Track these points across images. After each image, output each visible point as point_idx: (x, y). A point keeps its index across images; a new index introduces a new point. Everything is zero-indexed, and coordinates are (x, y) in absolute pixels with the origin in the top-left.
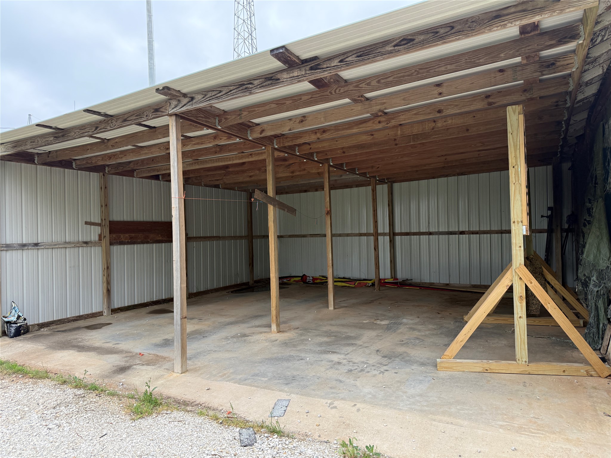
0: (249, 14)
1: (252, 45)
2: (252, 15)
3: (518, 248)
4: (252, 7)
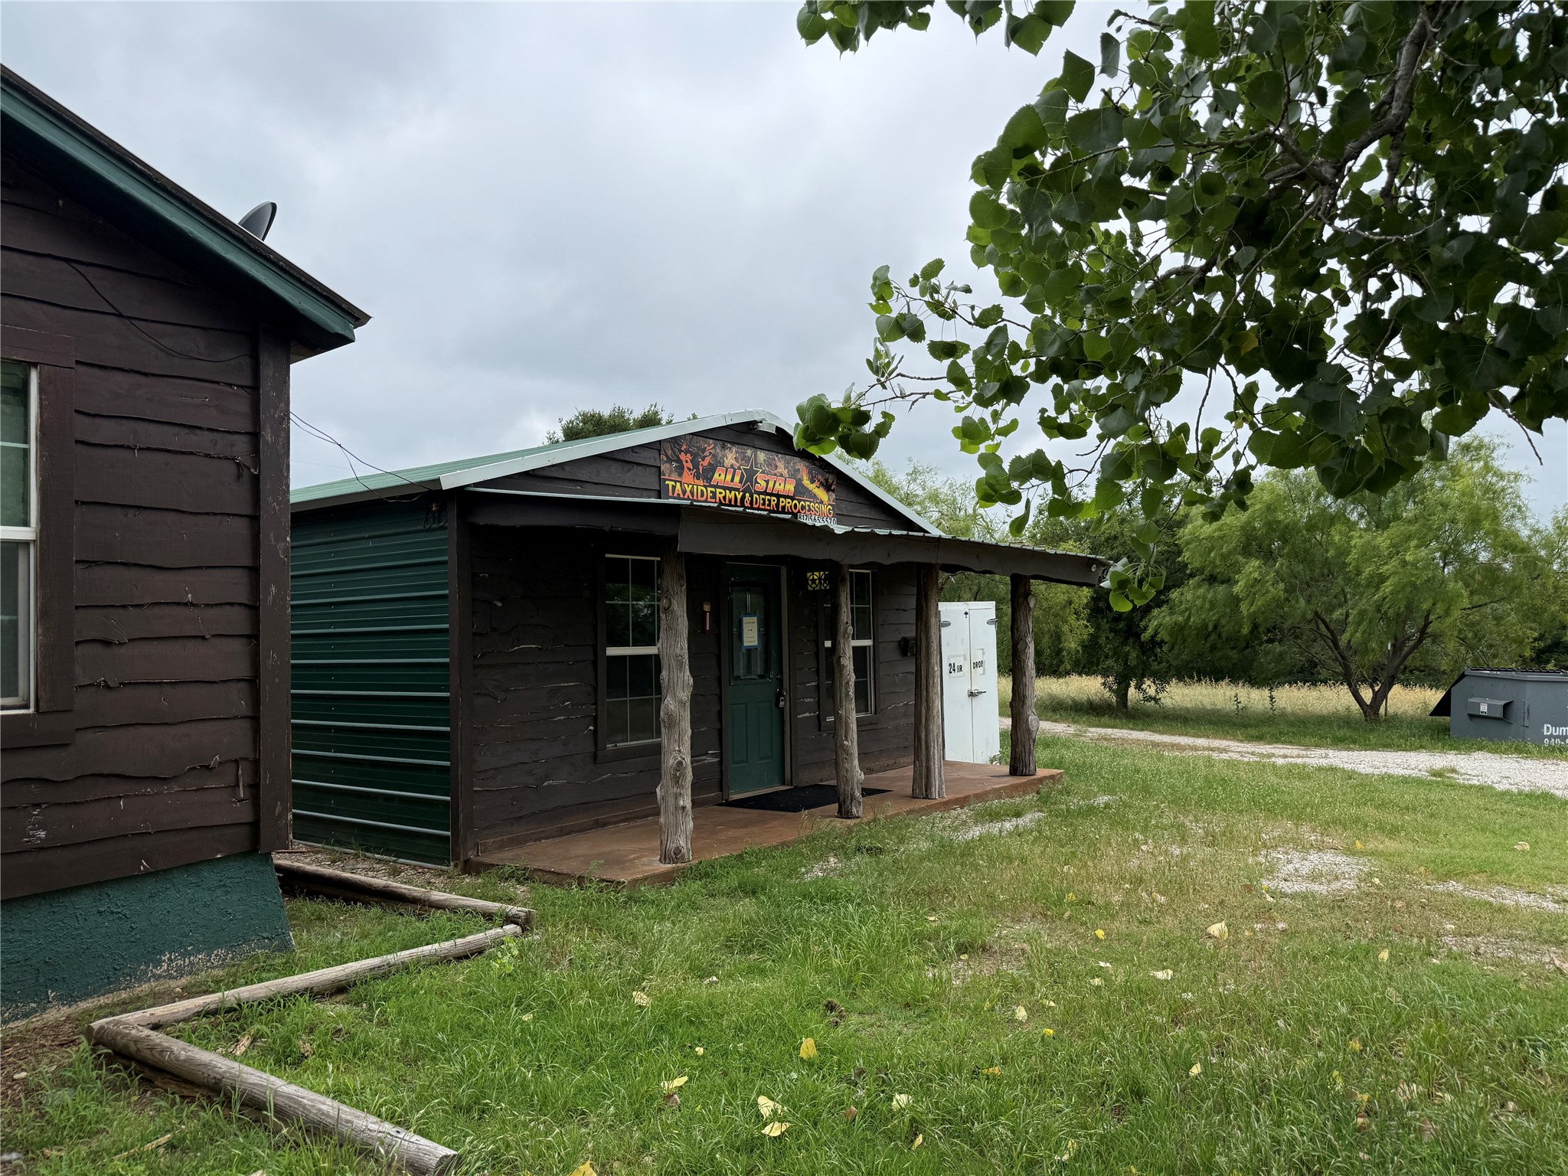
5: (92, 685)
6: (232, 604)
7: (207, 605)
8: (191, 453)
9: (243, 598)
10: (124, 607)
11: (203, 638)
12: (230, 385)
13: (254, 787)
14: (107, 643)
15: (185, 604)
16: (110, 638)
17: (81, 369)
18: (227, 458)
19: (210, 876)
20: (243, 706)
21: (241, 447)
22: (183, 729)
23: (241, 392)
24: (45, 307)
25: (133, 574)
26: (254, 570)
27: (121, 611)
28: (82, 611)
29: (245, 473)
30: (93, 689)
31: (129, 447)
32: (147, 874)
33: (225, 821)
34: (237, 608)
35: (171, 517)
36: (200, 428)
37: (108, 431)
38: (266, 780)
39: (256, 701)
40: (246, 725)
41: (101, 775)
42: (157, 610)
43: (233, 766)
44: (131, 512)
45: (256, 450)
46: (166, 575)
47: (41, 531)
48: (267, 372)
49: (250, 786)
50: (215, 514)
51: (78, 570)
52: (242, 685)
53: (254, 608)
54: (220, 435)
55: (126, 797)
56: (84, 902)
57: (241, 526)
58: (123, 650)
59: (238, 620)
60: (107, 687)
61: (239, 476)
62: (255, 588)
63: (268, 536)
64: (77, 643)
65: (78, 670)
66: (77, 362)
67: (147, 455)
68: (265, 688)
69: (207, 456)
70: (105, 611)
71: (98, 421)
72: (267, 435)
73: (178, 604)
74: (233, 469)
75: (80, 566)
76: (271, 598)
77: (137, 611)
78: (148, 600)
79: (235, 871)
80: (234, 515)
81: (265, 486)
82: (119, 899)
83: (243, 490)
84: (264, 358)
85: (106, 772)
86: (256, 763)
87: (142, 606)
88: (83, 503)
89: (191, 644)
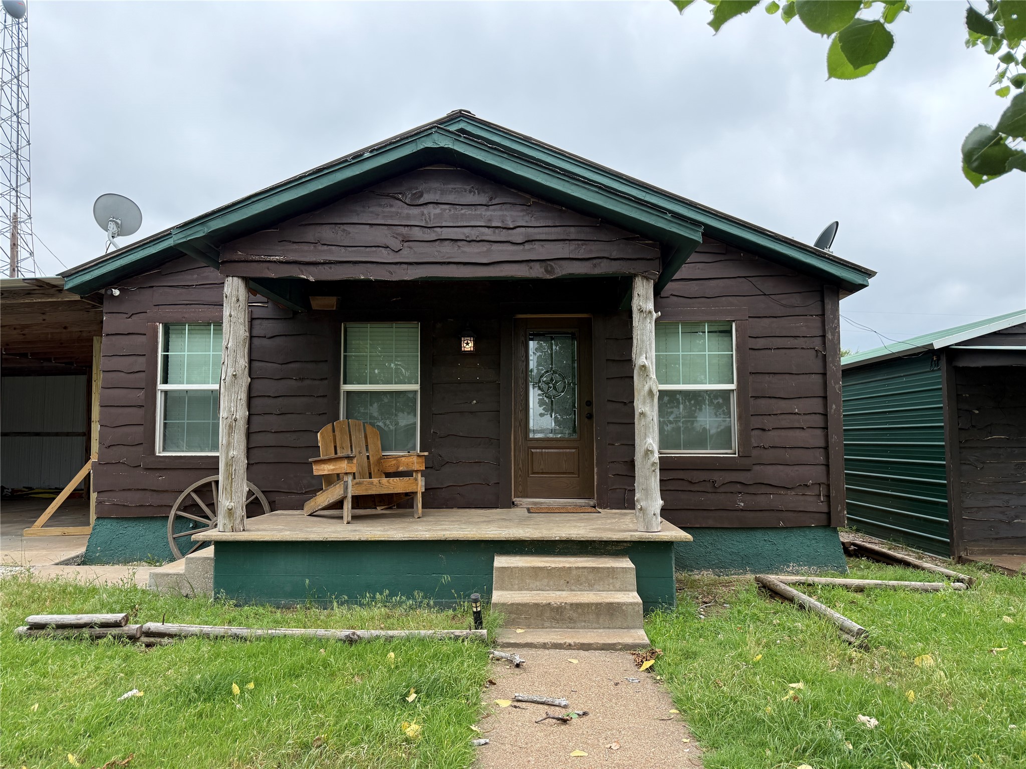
0: (16, 41)
1: (18, 95)
2: (24, 45)
3: (95, 441)
4: (24, 31)
5: (758, 447)
6: (815, 413)
7: (804, 414)
8: (795, 348)
9: (821, 411)
10: (770, 415)
11: (803, 428)
12: (812, 315)
13: (828, 496)
14: (764, 430)
15: (795, 414)
16: (765, 428)
17: (750, 319)
18: (811, 348)
19: (810, 534)
20: (822, 459)
21: (817, 343)
22: (796, 468)
23: (817, 318)
24: (738, 297)
25: (773, 401)
26: (825, 398)
27: (768, 416)
28: (754, 417)
29: (819, 354)
30: (759, 448)
31: (770, 349)
32: (783, 528)
33: (815, 510)
34: (818, 415)
35: (787, 376)
36: (799, 337)
37: (760, 343)
38: (833, 494)
39: (827, 457)
40: (824, 468)
41: (763, 484)
42: (783, 416)
43: (818, 486)
44: (771, 375)
45: (824, 343)
46: (787, 401)
47: (738, 385)
48: (829, 306)
49: (826, 496)
50: (806, 374)
51: (752, 401)
52: (821, 450)
53: (825, 415)
54: (808, 338)
55: (773, 494)
56: (759, 535)
57: (818, 379)
58: (770, 433)
59: (818, 420)
60: (764, 448)
61: (817, 356)
62: (825, 406)
63: (831, 382)
64: (752, 429)
65: (753, 440)
66: (749, 317)
67: (777, 351)
68: (831, 452)
69: (802, 348)
70: (763, 417)
71: (758, 339)
72: (829, 336)
73: (792, 413)
74: (814, 352)
75: (753, 399)
76: (833, 411)
77: (775, 417)
78: (779, 412)
79: (820, 533)
80: (815, 373)
81: (829, 359)
82: (771, 536)
83: (819, 362)
84: (826, 301)
85: (765, 483)
86: (828, 486)
87: (776, 414)
88: (753, 373)
89: (798, 431)
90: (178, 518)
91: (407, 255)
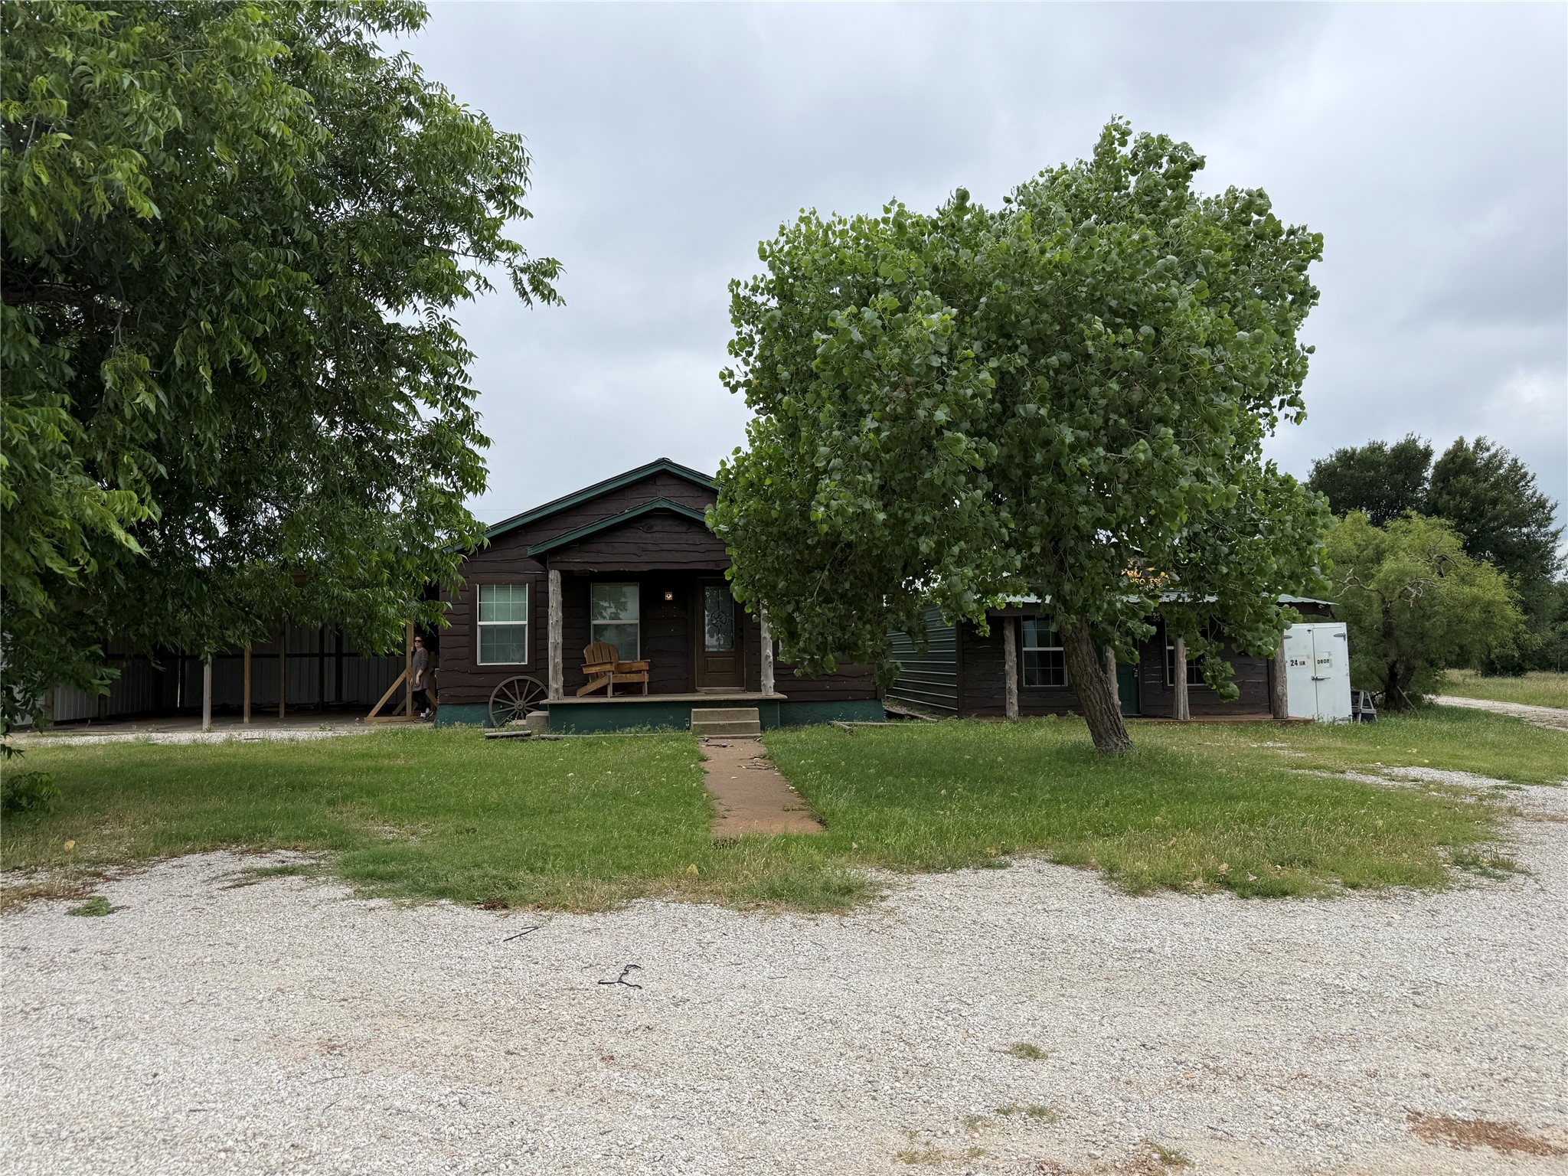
19: (866, 703)
49: (874, 681)
82: (844, 704)
90: (494, 702)
91: (644, 558)
